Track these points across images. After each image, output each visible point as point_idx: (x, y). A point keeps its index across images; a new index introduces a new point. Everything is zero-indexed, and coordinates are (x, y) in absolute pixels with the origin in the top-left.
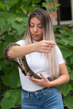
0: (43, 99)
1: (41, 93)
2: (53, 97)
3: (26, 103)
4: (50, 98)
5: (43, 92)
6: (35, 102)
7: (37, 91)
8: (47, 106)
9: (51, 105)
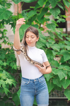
0: (38, 85)
1: (38, 80)
2: (43, 84)
3: (26, 88)
4: (42, 85)
5: (39, 80)
6: (33, 86)
7: (35, 79)
8: (40, 90)
9: (42, 89)
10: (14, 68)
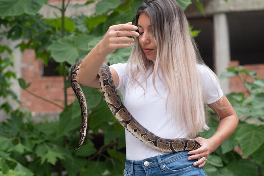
10: (47, 160)
